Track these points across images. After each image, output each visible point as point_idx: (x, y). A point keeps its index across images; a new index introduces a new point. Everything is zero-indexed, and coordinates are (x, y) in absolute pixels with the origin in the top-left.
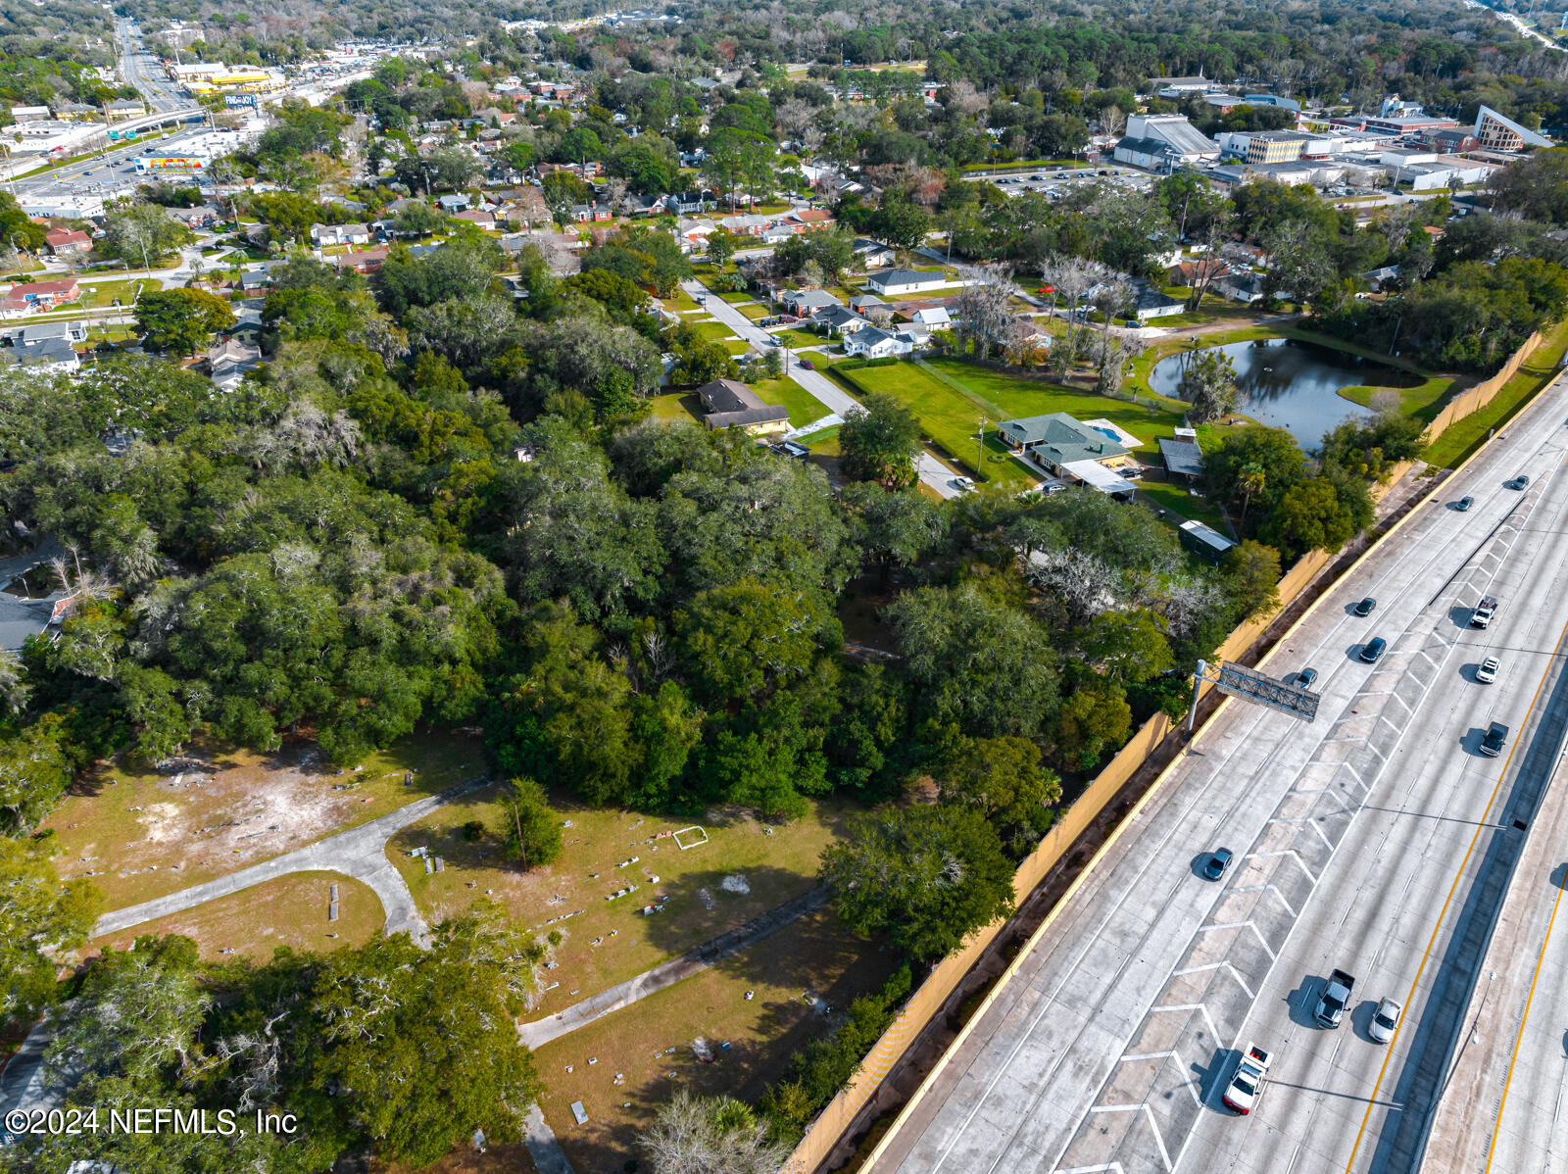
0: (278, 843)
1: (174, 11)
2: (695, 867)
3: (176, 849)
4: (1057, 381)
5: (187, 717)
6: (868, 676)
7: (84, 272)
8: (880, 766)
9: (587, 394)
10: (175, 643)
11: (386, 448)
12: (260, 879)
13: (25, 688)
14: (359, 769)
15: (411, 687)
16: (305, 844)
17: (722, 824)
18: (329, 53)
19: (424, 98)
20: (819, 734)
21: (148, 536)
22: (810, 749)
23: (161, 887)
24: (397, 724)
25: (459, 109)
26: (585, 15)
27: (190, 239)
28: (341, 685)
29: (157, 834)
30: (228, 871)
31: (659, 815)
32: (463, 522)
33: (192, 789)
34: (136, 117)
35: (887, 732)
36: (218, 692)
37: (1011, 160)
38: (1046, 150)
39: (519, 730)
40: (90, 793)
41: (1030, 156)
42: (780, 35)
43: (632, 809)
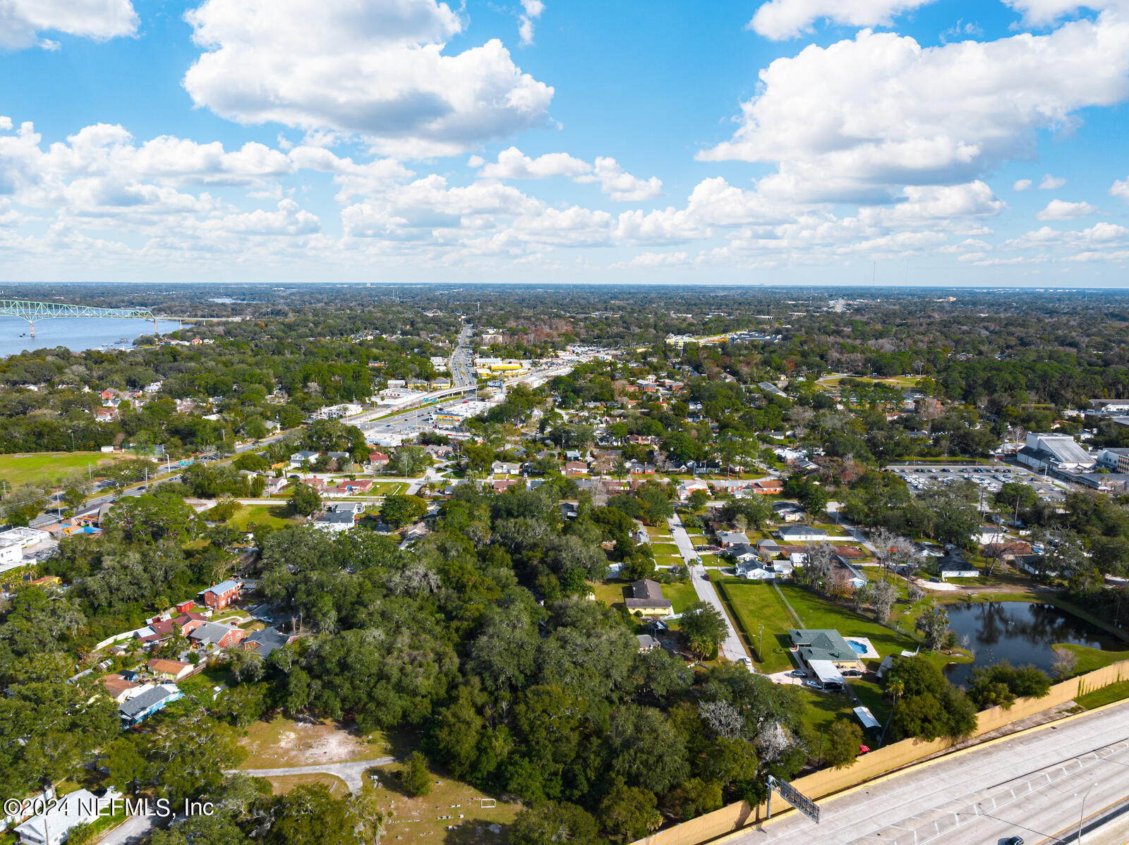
0: (324, 759)
1: (493, 323)
2: (483, 817)
3: (287, 751)
4: (854, 610)
5: (308, 695)
6: (591, 744)
7: (379, 476)
8: (586, 791)
9: (559, 579)
10: (315, 662)
11: (451, 591)
12: (310, 772)
13: (263, 671)
14: (370, 737)
15: (398, 703)
16: (334, 763)
17: (506, 802)
18: (560, 353)
19: (589, 389)
20: (561, 767)
21: (333, 614)
22: (556, 774)
23: (273, 765)
24: (388, 719)
25: (607, 396)
26: (725, 332)
27: (432, 463)
28: (370, 696)
29: (283, 744)
30: (301, 766)
31: (480, 790)
32: (460, 633)
33: (304, 729)
34: (445, 388)
35: (592, 775)
36: (323, 687)
37: (938, 455)
38: (964, 451)
39: (432, 732)
40: (268, 722)
41: (952, 453)
42: (834, 355)
43: (470, 783)
